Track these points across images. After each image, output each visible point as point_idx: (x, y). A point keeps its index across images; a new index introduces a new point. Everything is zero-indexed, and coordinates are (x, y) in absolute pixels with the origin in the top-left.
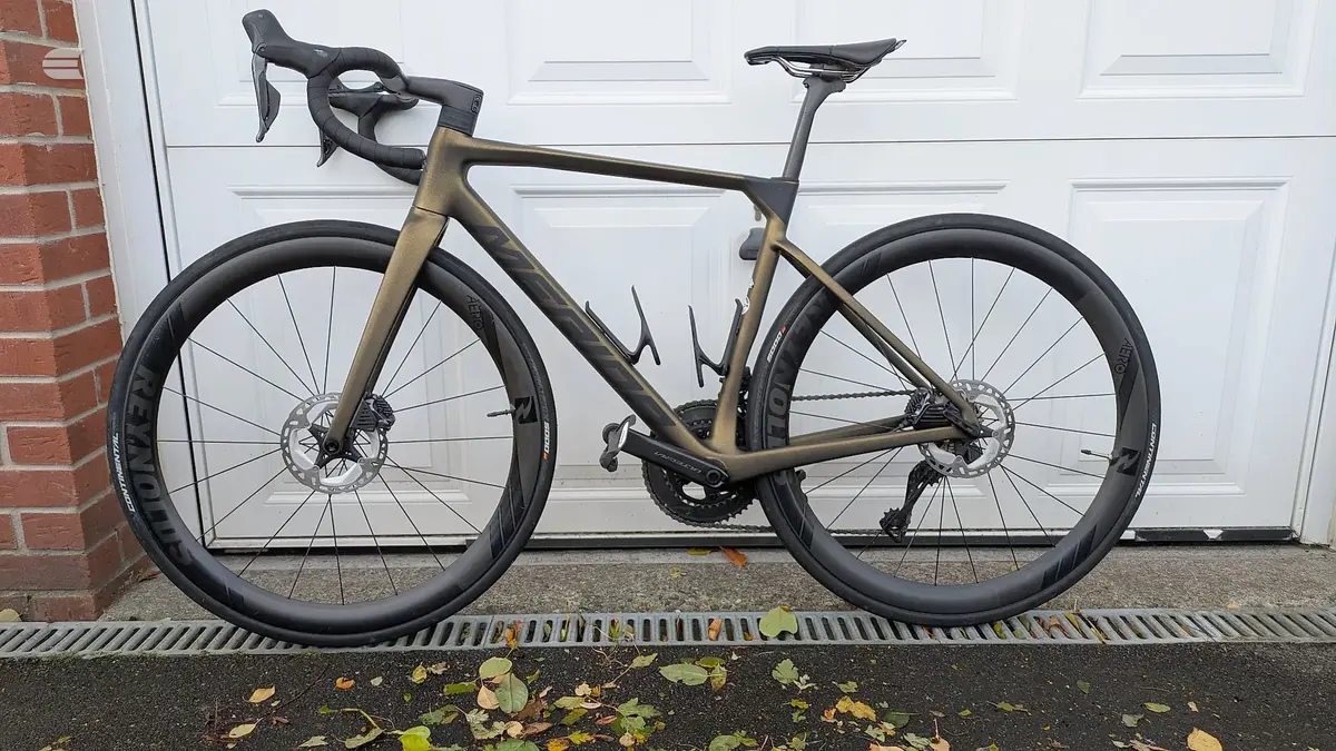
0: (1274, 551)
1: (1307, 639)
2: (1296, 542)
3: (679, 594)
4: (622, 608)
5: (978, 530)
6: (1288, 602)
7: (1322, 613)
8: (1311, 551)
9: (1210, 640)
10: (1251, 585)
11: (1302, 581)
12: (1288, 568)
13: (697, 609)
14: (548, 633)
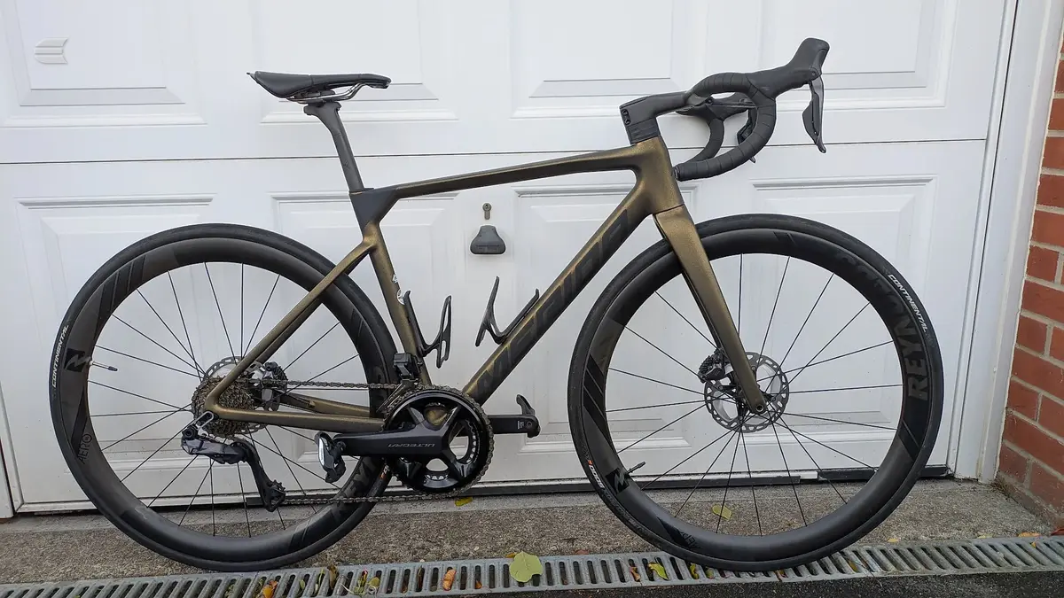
0: (933, 485)
1: (951, 571)
2: (951, 477)
3: (427, 544)
4: (374, 559)
5: (686, 475)
6: (940, 535)
7: (966, 544)
8: (963, 485)
9: (870, 575)
10: (911, 519)
11: (953, 514)
12: (942, 501)
13: (439, 558)
14: (303, 587)
